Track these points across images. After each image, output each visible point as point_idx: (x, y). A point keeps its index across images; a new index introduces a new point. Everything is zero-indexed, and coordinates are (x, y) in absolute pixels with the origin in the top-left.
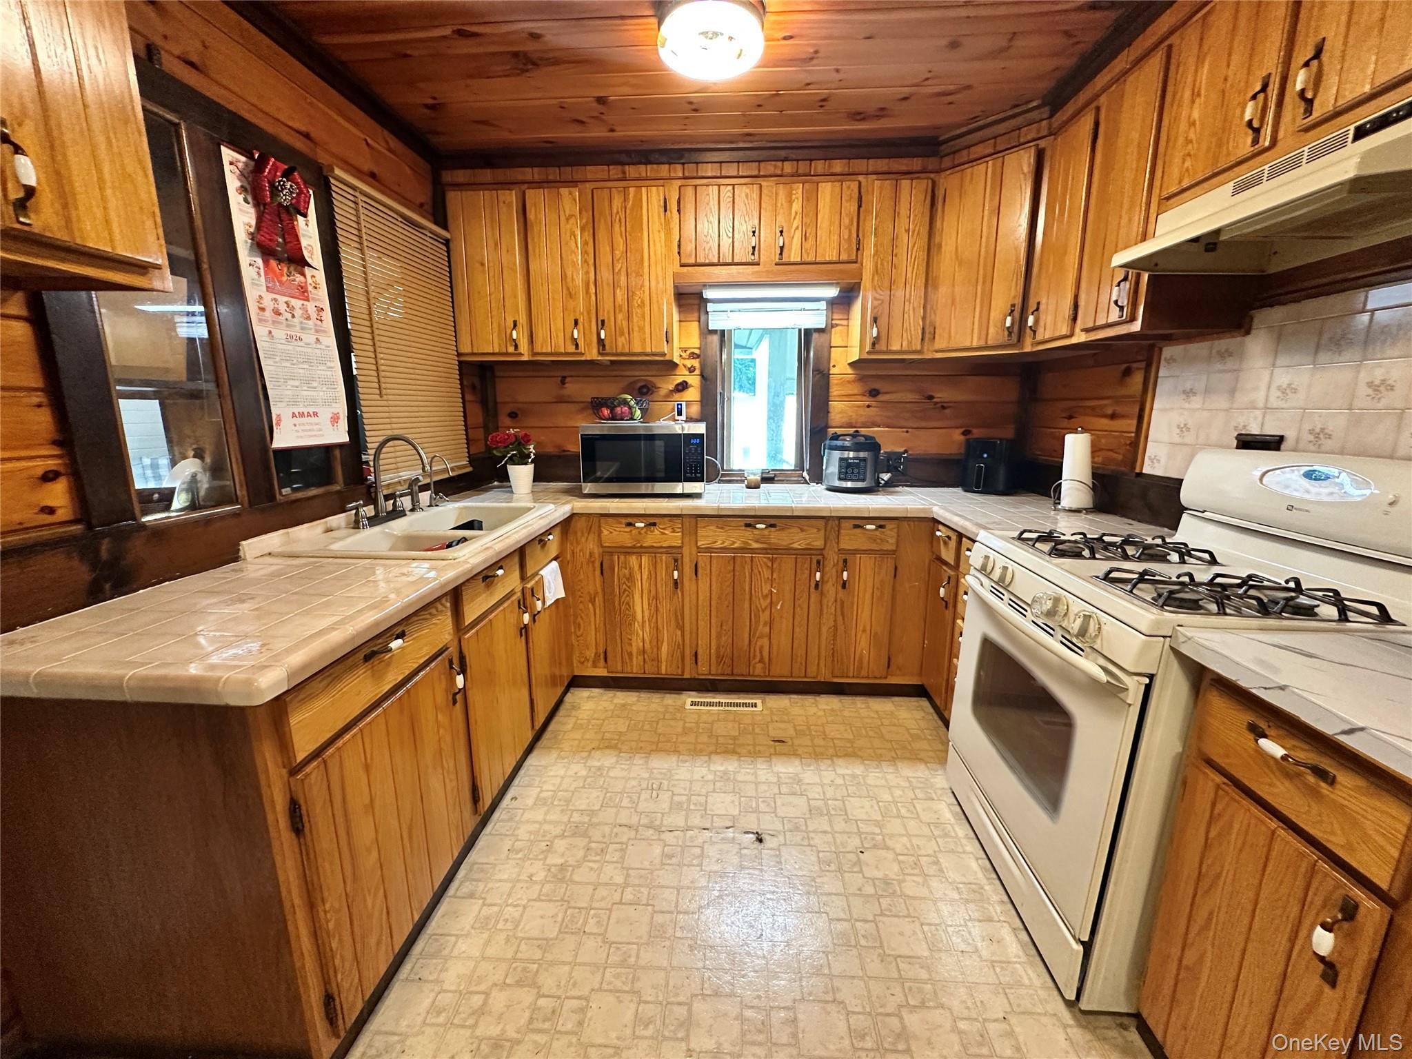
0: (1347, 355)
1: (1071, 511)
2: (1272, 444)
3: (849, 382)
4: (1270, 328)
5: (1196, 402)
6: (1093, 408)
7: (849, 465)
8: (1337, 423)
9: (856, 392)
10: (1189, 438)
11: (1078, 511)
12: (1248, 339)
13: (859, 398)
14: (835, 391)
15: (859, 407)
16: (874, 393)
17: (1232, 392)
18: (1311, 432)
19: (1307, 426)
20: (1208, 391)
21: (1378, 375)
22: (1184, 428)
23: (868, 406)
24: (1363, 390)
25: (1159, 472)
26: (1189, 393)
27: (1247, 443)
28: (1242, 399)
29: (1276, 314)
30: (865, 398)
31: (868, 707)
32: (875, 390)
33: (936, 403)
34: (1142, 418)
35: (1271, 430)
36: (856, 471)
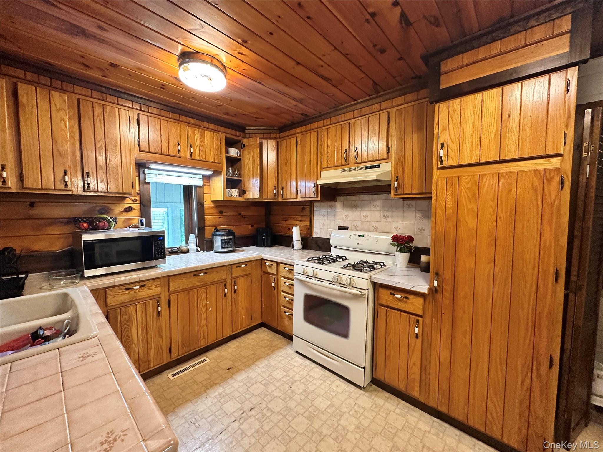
0: (358, 209)
1: (297, 250)
2: (346, 229)
3: (212, 208)
4: (341, 201)
5: (326, 218)
6: (294, 218)
7: (226, 242)
8: (359, 224)
9: (215, 212)
10: (325, 227)
11: (300, 250)
12: (336, 203)
13: (216, 214)
14: (206, 211)
15: (216, 218)
16: (221, 212)
17: (335, 215)
18: (354, 226)
19: (353, 224)
20: (328, 215)
21: (365, 214)
22: (323, 225)
23: (220, 218)
24: (363, 217)
25: (318, 236)
26: (323, 215)
27: (341, 228)
28: (337, 218)
29: (342, 198)
30: (218, 215)
31: (248, 339)
32: (221, 211)
33: (242, 216)
34: (311, 222)
35: (345, 225)
36: (228, 244)
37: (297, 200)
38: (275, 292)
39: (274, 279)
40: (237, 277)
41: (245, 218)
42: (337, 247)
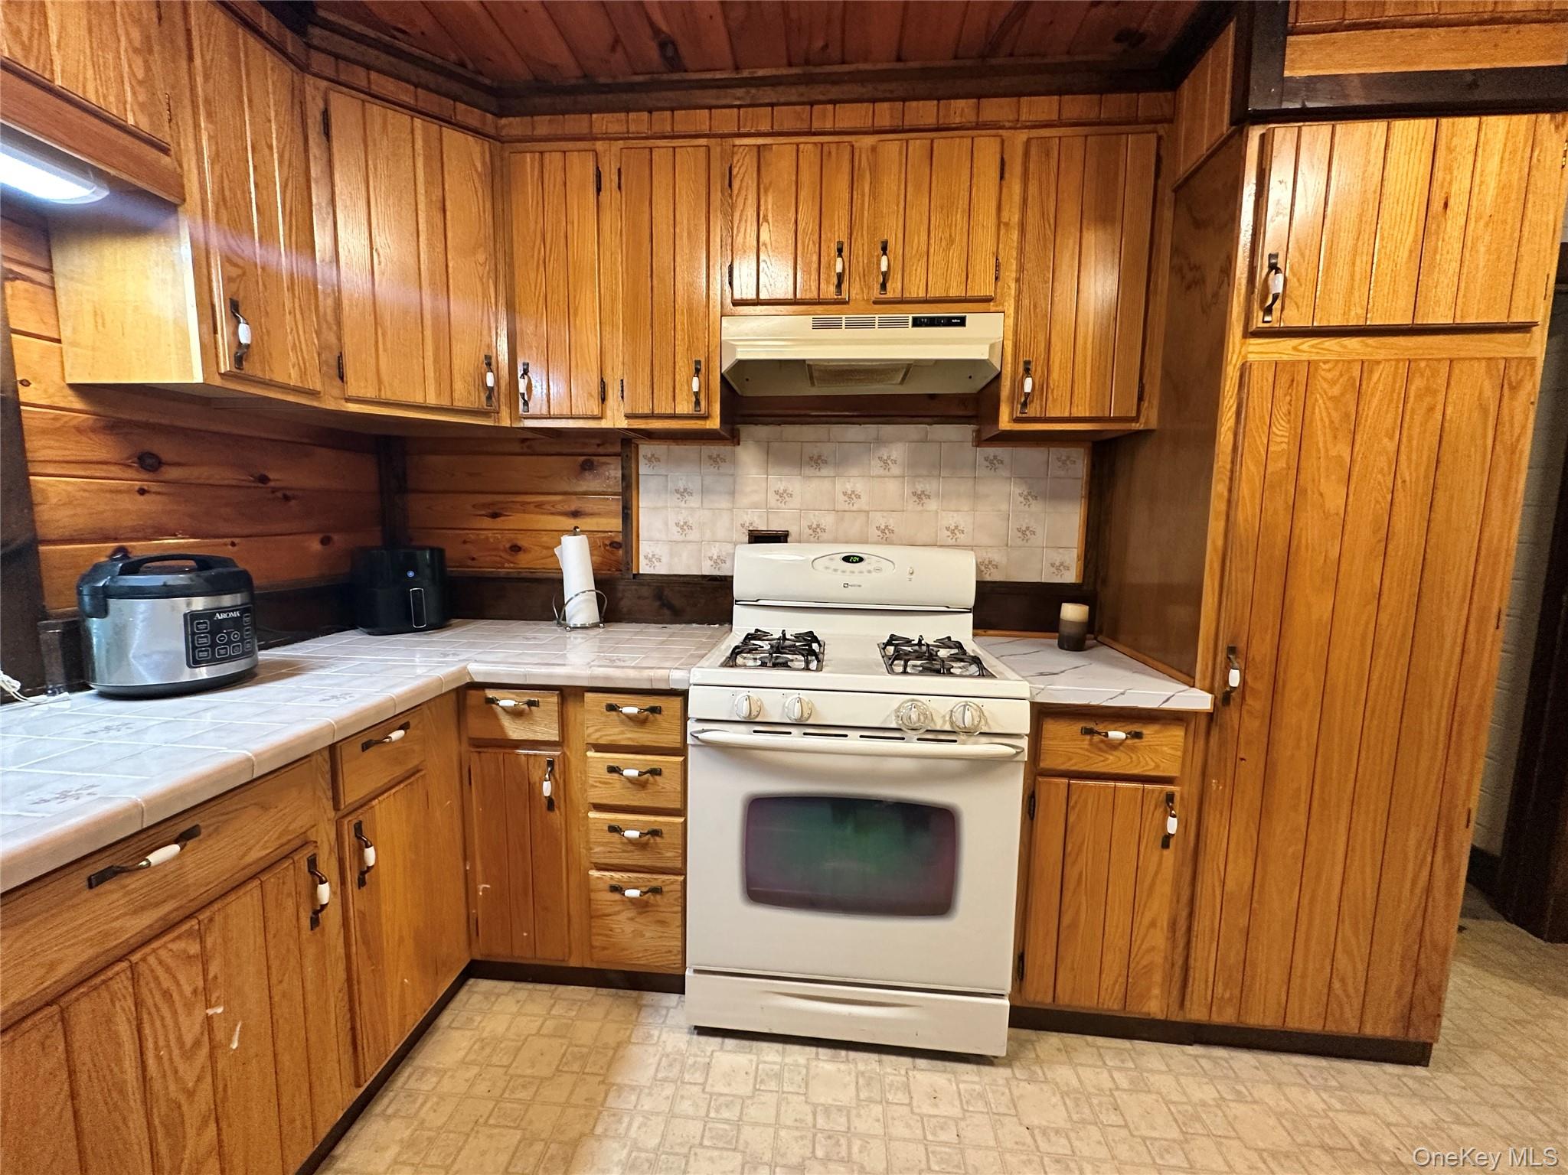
0: (825, 472)
1: (583, 627)
2: (781, 538)
4: (758, 442)
5: (694, 502)
6: (539, 505)
7: (217, 627)
8: (828, 520)
9: (102, 454)
10: (693, 535)
11: (595, 626)
12: (738, 449)
13: (115, 471)
14: (39, 448)
15: (118, 491)
16: (149, 463)
17: (732, 493)
18: (810, 527)
19: (804, 523)
20: (704, 491)
21: (849, 487)
22: (684, 527)
23: (142, 492)
24: (841, 498)
25: (661, 569)
26: (683, 493)
27: (757, 537)
28: (744, 501)
29: (763, 431)
30: (130, 473)
32: (152, 455)
33: (274, 490)
34: (628, 515)
35: (776, 526)
36: (235, 636)
37: (604, 424)
38: (556, 816)
39: (551, 763)
40: (365, 803)
41: (286, 498)
42: (761, 603)
